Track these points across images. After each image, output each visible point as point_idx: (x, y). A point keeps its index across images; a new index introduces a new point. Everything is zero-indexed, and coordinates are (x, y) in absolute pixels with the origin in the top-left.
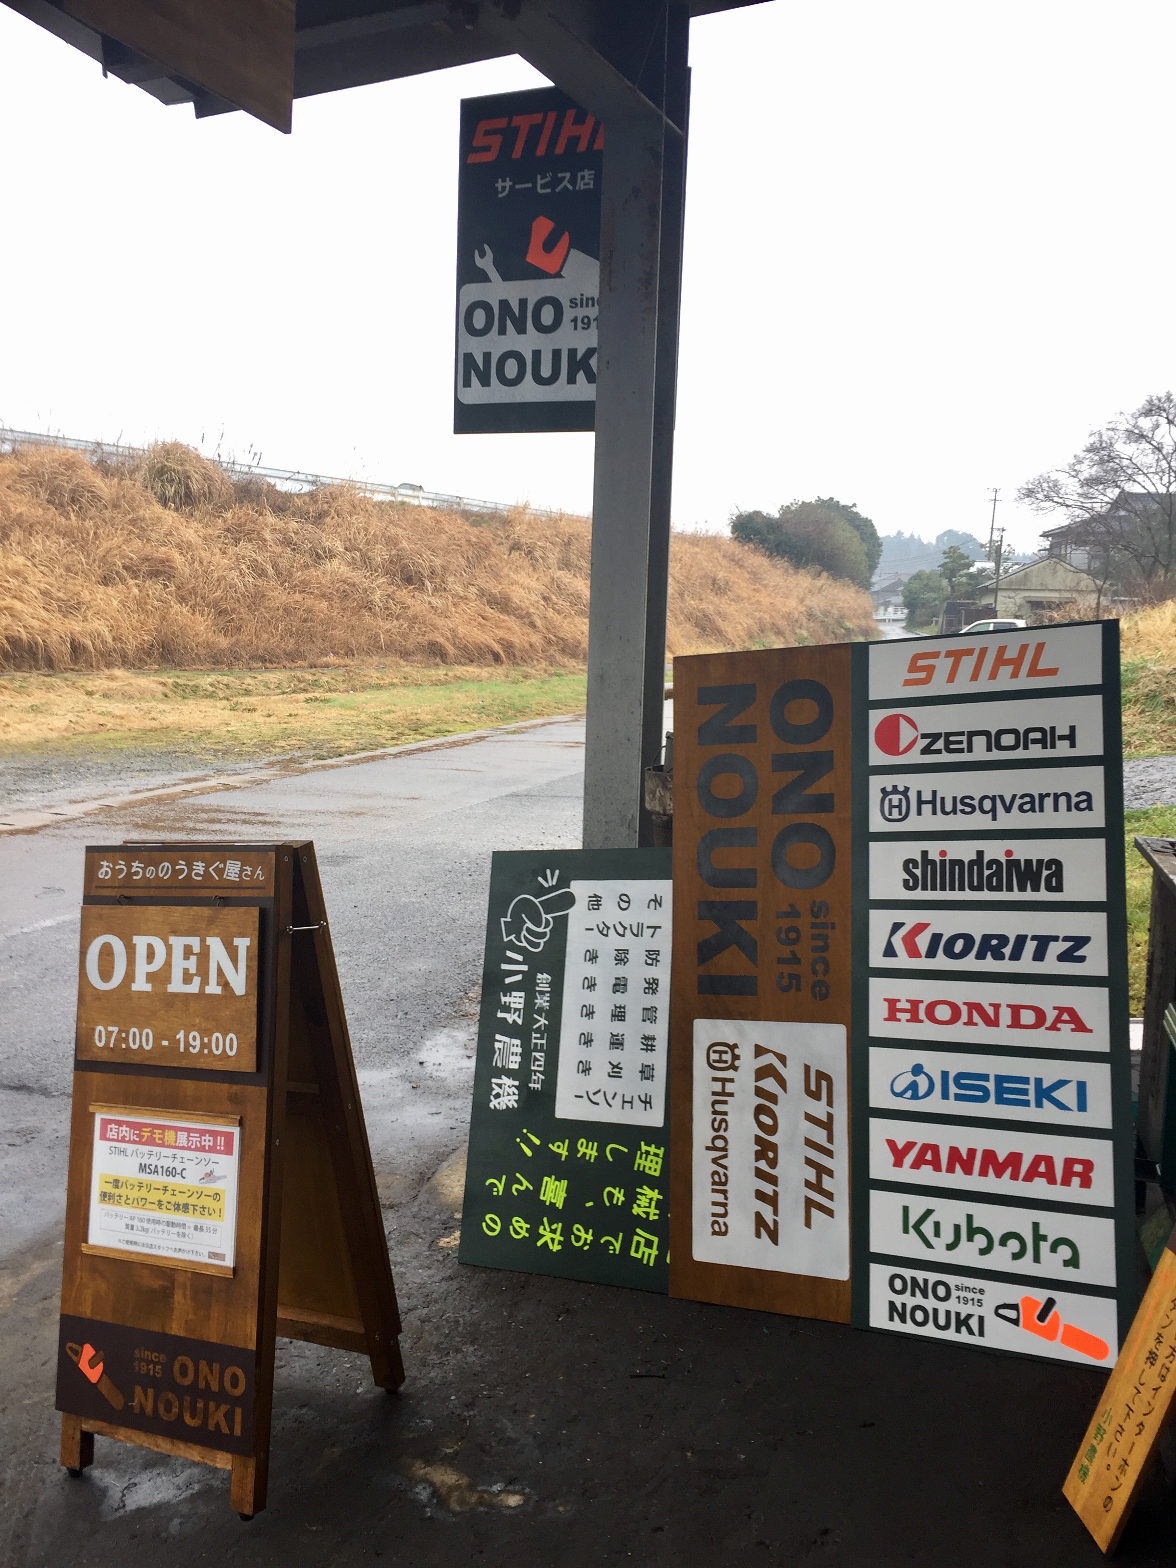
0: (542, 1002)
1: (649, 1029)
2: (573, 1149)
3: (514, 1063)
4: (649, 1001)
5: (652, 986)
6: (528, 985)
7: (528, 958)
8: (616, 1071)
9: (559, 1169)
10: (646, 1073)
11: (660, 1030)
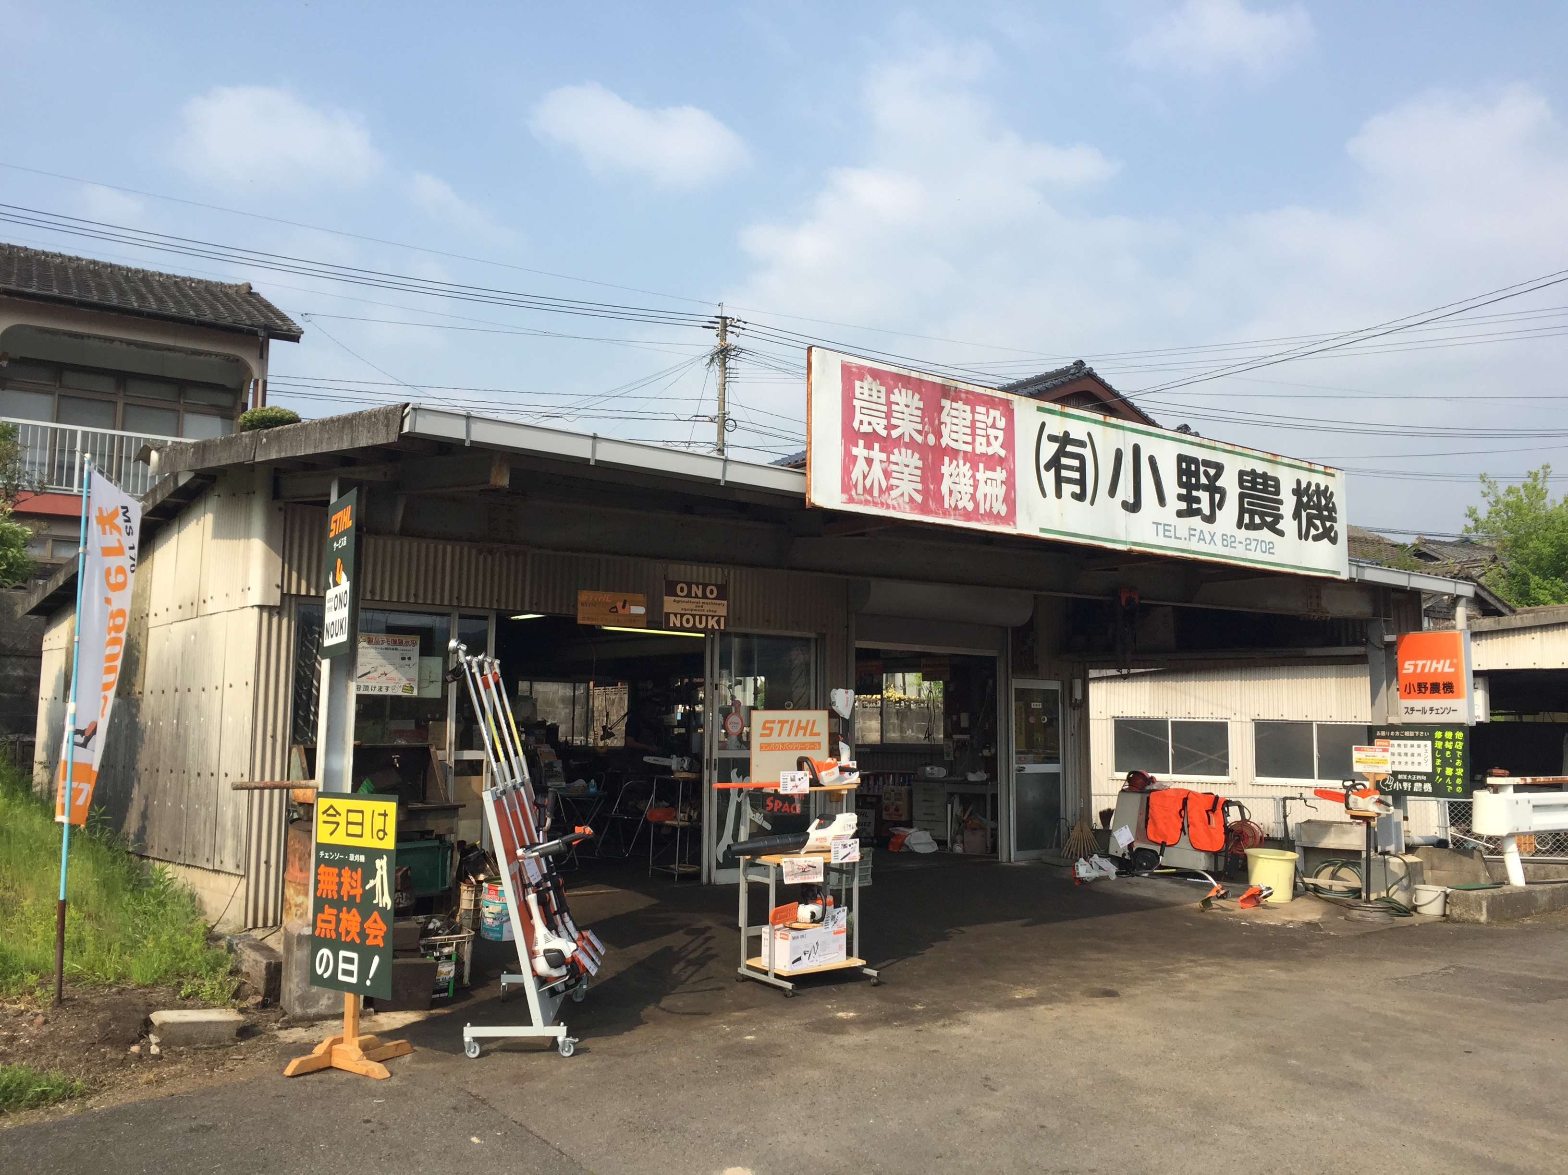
0: (1405, 777)
1: (1409, 746)
2: (1439, 766)
3: (1420, 785)
4: (1402, 746)
5: (1399, 745)
6: (1401, 781)
7: (1395, 782)
8: (1419, 755)
9: (1443, 771)
10: (1419, 746)
11: (1409, 742)
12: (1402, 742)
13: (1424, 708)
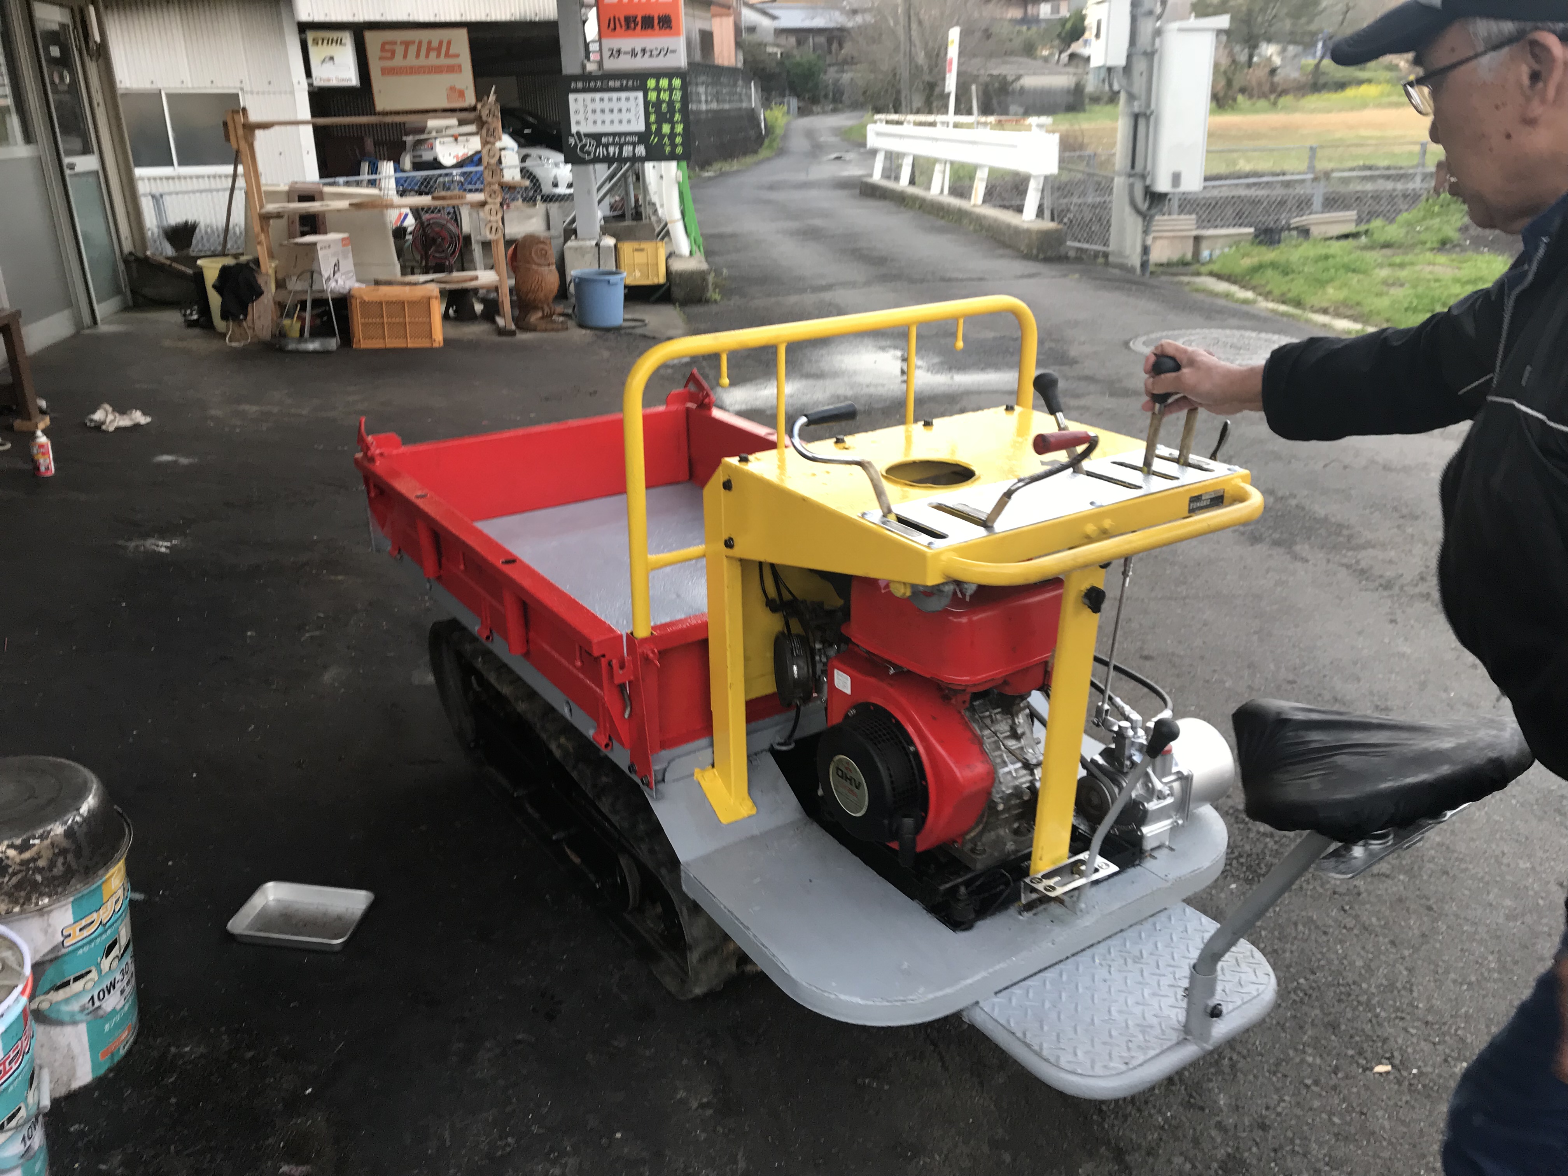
0: (611, 140)
1: (615, 99)
2: (653, 123)
3: (631, 148)
5: (602, 100)
6: (606, 146)
7: (598, 146)
8: (628, 110)
9: (659, 129)
10: (628, 99)
11: (614, 95)
12: (606, 95)
13: (633, 51)
